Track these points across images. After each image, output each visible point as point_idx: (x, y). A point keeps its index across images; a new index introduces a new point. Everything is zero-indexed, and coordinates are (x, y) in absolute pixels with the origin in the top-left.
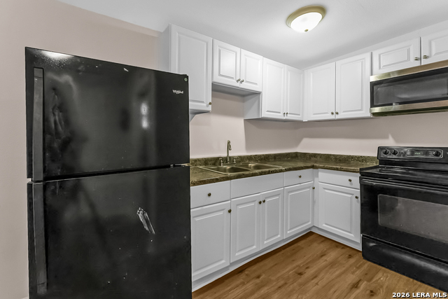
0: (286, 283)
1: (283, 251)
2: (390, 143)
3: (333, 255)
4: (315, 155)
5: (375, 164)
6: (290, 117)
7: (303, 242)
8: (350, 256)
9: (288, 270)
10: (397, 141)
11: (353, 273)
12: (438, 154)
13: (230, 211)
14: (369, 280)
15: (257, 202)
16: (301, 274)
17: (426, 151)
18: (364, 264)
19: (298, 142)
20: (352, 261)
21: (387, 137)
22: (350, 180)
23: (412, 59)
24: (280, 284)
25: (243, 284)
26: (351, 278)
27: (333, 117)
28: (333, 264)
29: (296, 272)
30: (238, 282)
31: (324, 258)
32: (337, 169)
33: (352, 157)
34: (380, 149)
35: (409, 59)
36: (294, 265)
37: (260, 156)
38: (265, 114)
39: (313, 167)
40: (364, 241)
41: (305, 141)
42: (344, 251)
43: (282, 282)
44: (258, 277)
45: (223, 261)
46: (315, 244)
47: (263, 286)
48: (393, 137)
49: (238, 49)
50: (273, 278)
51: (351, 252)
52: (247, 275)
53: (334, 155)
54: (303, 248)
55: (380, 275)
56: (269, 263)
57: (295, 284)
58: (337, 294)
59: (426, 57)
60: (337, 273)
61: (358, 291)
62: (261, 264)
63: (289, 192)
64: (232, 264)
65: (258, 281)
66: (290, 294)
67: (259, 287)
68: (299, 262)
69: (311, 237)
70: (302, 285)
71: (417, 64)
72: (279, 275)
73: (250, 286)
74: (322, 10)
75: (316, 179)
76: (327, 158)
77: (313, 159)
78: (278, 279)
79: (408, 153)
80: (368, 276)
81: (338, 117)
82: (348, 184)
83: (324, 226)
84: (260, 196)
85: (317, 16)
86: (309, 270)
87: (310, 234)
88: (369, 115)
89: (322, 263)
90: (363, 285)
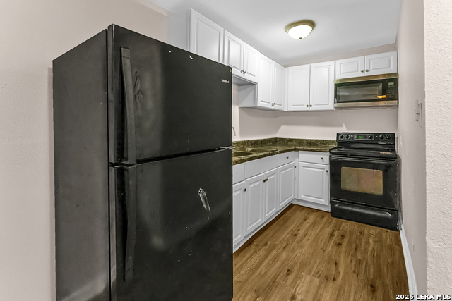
0: (288, 244)
1: (277, 222)
2: (343, 130)
3: (312, 218)
4: (291, 140)
5: (334, 146)
6: (276, 107)
7: (289, 212)
8: (323, 217)
9: (286, 234)
10: (348, 129)
11: (328, 227)
12: (371, 138)
13: (245, 190)
14: (339, 230)
15: (262, 181)
16: (296, 235)
17: (364, 135)
18: (332, 220)
19: (277, 129)
20: (325, 219)
21: (342, 126)
22: (322, 159)
23: (360, 71)
24: (283, 246)
25: (256, 252)
26: (328, 230)
27: (308, 109)
28: (314, 224)
29: (292, 235)
30: (252, 252)
31: (307, 221)
32: (313, 150)
33: (319, 141)
34: (338, 134)
35: (358, 71)
36: (289, 230)
37: (251, 141)
38: (260, 104)
39: (295, 150)
40: (332, 203)
41: (283, 128)
42: (318, 213)
43: (285, 244)
44: (266, 244)
45: (240, 236)
46: (298, 213)
47: (272, 250)
48: (346, 126)
49: (242, 42)
50: (277, 243)
51: (323, 214)
52: (256, 245)
53: (306, 140)
54: (290, 217)
55: (343, 225)
56: (269, 232)
57: (294, 243)
58: (323, 242)
59: (367, 71)
60: (319, 229)
61: (334, 238)
62: (264, 234)
63: (282, 171)
64: (245, 237)
65: (266, 247)
66: (293, 250)
67: (269, 252)
68: (292, 227)
69: (293, 208)
70: (298, 242)
71: (362, 75)
72: (280, 239)
73: (262, 252)
74: (312, 24)
75: (297, 160)
76: (301, 142)
77: (289, 143)
78: (281, 242)
79: (355, 137)
80: (338, 227)
81: (311, 109)
82: (321, 161)
83: (303, 197)
84: (263, 175)
85: (308, 28)
86: (300, 231)
87: (291, 206)
88: (333, 109)
89: (307, 224)
90: (336, 233)
